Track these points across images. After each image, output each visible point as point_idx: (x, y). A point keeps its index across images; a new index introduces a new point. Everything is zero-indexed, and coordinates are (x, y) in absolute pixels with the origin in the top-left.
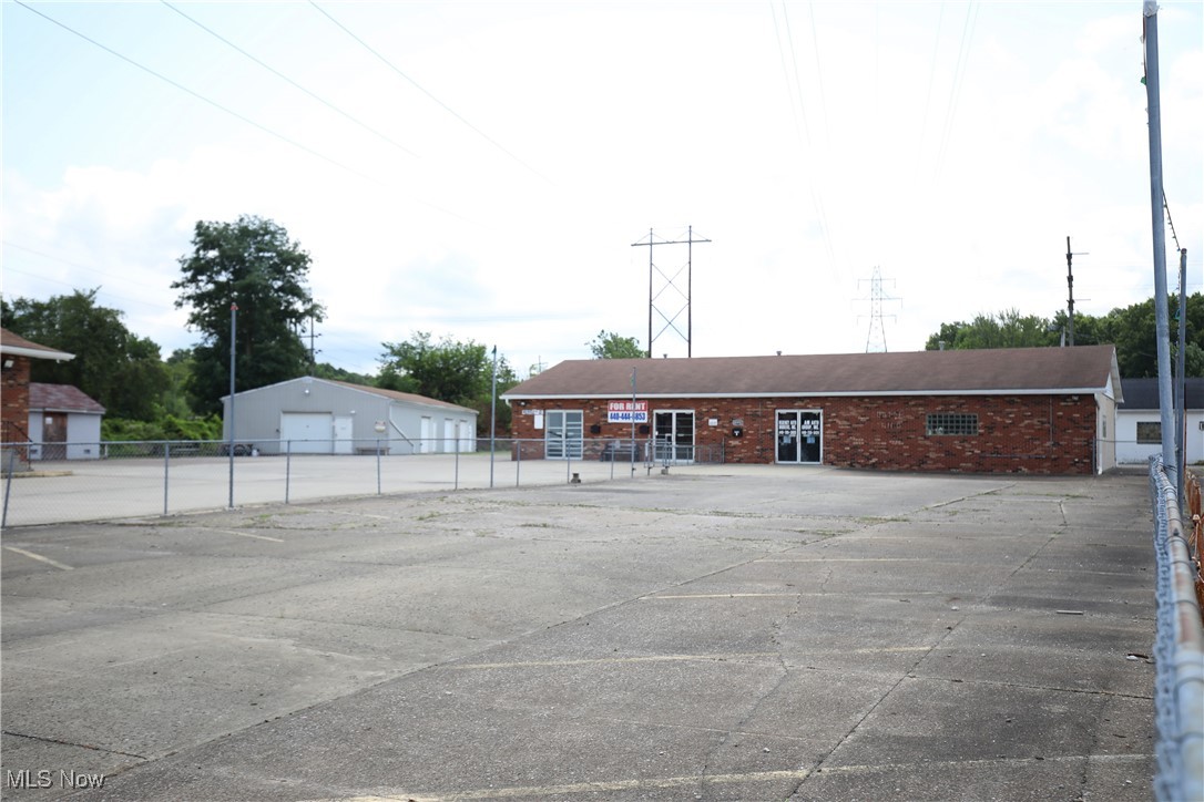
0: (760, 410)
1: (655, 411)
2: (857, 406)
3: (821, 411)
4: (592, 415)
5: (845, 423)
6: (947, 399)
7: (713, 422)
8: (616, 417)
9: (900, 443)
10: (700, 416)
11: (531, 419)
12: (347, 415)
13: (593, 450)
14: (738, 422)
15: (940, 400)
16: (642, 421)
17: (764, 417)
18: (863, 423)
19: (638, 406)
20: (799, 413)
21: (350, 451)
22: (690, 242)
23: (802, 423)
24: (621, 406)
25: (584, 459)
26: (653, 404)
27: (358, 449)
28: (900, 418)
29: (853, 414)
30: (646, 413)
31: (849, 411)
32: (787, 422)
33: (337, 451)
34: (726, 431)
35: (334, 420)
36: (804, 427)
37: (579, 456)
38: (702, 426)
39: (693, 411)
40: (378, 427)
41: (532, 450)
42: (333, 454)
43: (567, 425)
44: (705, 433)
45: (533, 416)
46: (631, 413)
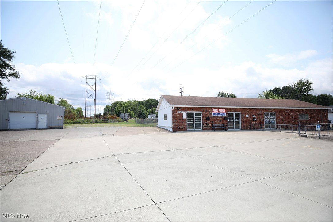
0: (260, 112)
1: (228, 112)
2: (284, 112)
3: (275, 113)
4: (206, 113)
5: (282, 116)
6: (303, 110)
7: (247, 116)
8: (215, 114)
9: (294, 122)
10: (242, 114)
11: (182, 115)
12: (44, 113)
13: (207, 126)
14: (254, 116)
15: (302, 110)
16: (224, 116)
17: (261, 115)
18: (286, 116)
19: (223, 111)
20: (270, 113)
21: (45, 127)
22: (96, 79)
23: (271, 117)
24: (217, 110)
25: (203, 130)
26: (228, 110)
27: (50, 127)
28: (294, 115)
29: (283, 114)
30: (226, 113)
31: (282, 113)
32: (266, 116)
33: (39, 127)
34: (251, 119)
35: (37, 115)
36: (271, 118)
37: (200, 129)
38: (244, 117)
39: (240, 113)
40: (59, 118)
41: (182, 127)
42: (37, 129)
43: (195, 117)
44: (245, 120)
45: (182, 114)
46: (220, 113)
